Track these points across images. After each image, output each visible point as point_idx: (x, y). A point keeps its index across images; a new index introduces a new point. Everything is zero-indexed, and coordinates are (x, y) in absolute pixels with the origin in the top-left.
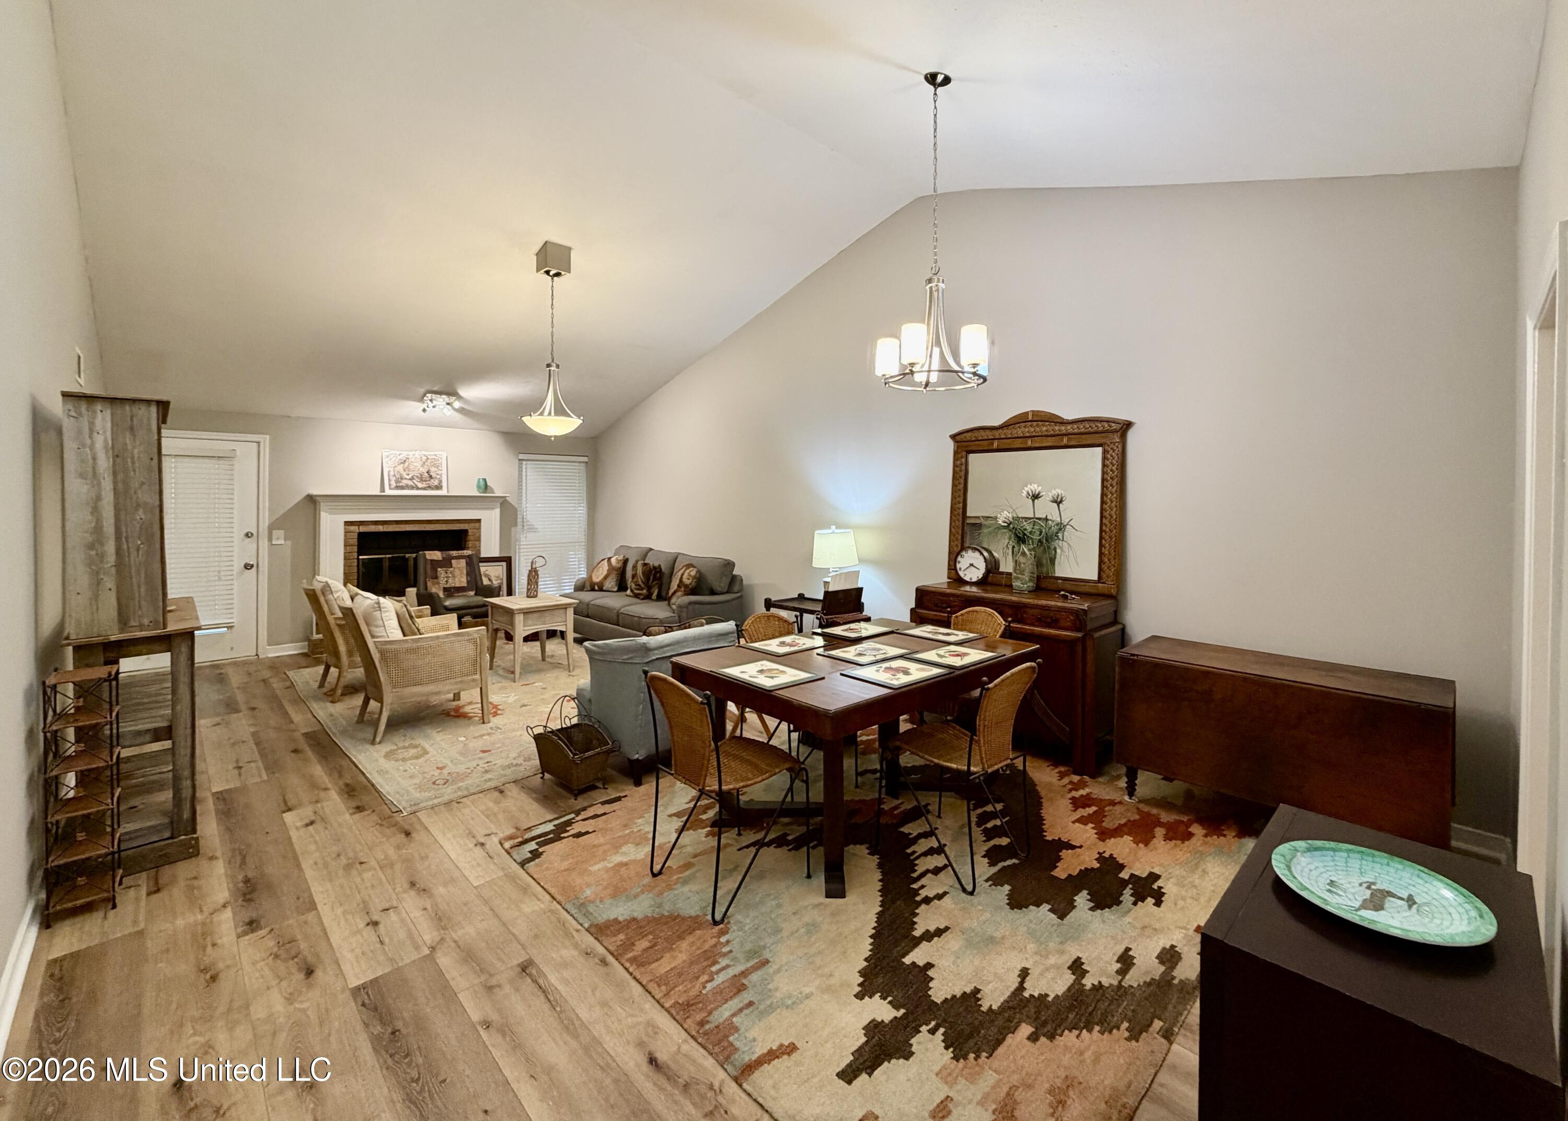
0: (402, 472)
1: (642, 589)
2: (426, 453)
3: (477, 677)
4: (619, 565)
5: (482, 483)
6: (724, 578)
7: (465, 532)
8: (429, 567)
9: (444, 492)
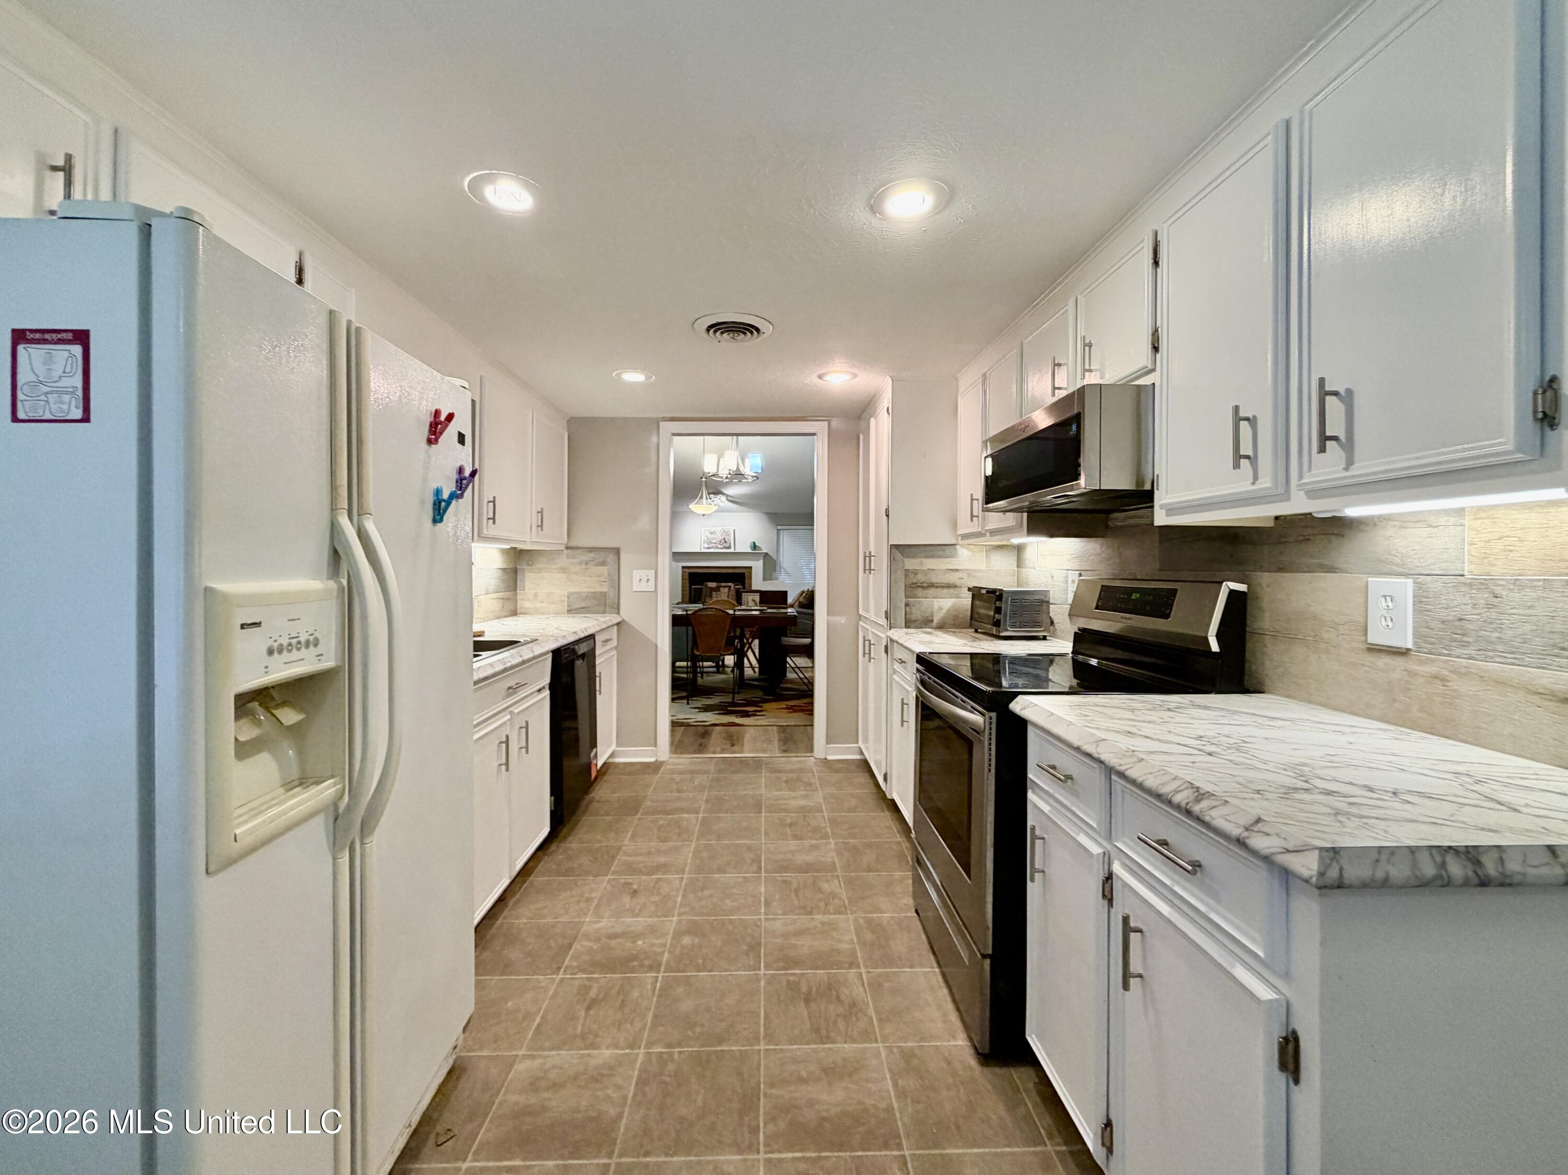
0: (712, 540)
2: (724, 528)
5: (754, 545)
7: (744, 574)
8: (708, 590)
9: (732, 550)
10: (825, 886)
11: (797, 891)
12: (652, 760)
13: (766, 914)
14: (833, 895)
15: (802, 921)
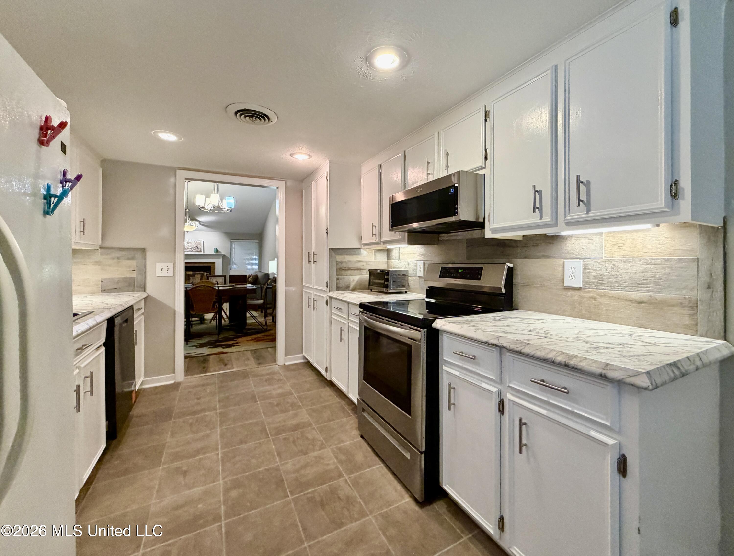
0: (188, 246)
5: (216, 250)
7: (211, 266)
9: (202, 253)
10: (309, 436)
11: (294, 442)
12: (172, 382)
13: (281, 462)
14: (314, 439)
15: (303, 459)
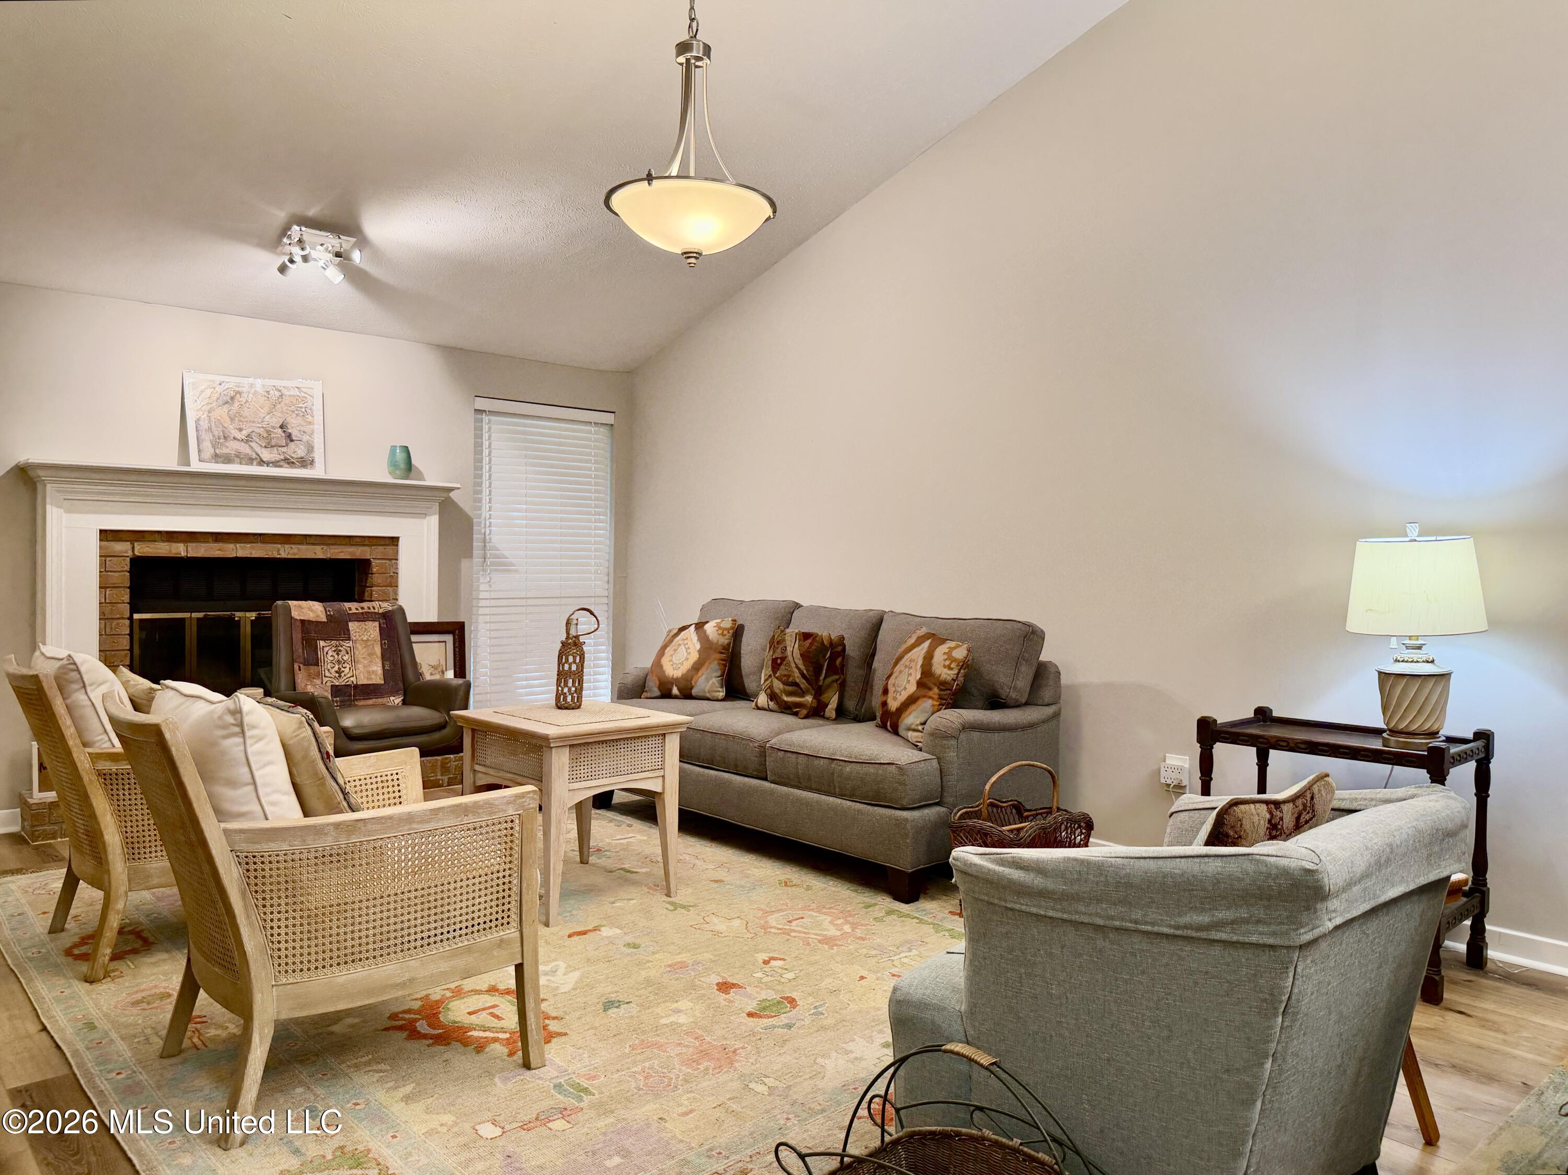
0: (227, 423)
1: (802, 694)
2: (278, 383)
3: (512, 932)
4: (724, 640)
5: (400, 456)
6: (1023, 669)
7: (364, 565)
8: (297, 636)
9: (315, 471)
